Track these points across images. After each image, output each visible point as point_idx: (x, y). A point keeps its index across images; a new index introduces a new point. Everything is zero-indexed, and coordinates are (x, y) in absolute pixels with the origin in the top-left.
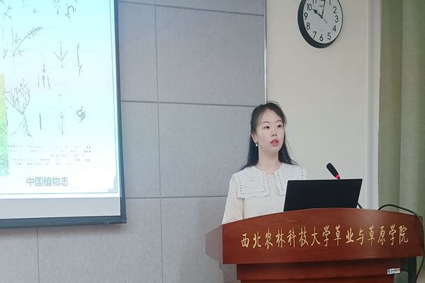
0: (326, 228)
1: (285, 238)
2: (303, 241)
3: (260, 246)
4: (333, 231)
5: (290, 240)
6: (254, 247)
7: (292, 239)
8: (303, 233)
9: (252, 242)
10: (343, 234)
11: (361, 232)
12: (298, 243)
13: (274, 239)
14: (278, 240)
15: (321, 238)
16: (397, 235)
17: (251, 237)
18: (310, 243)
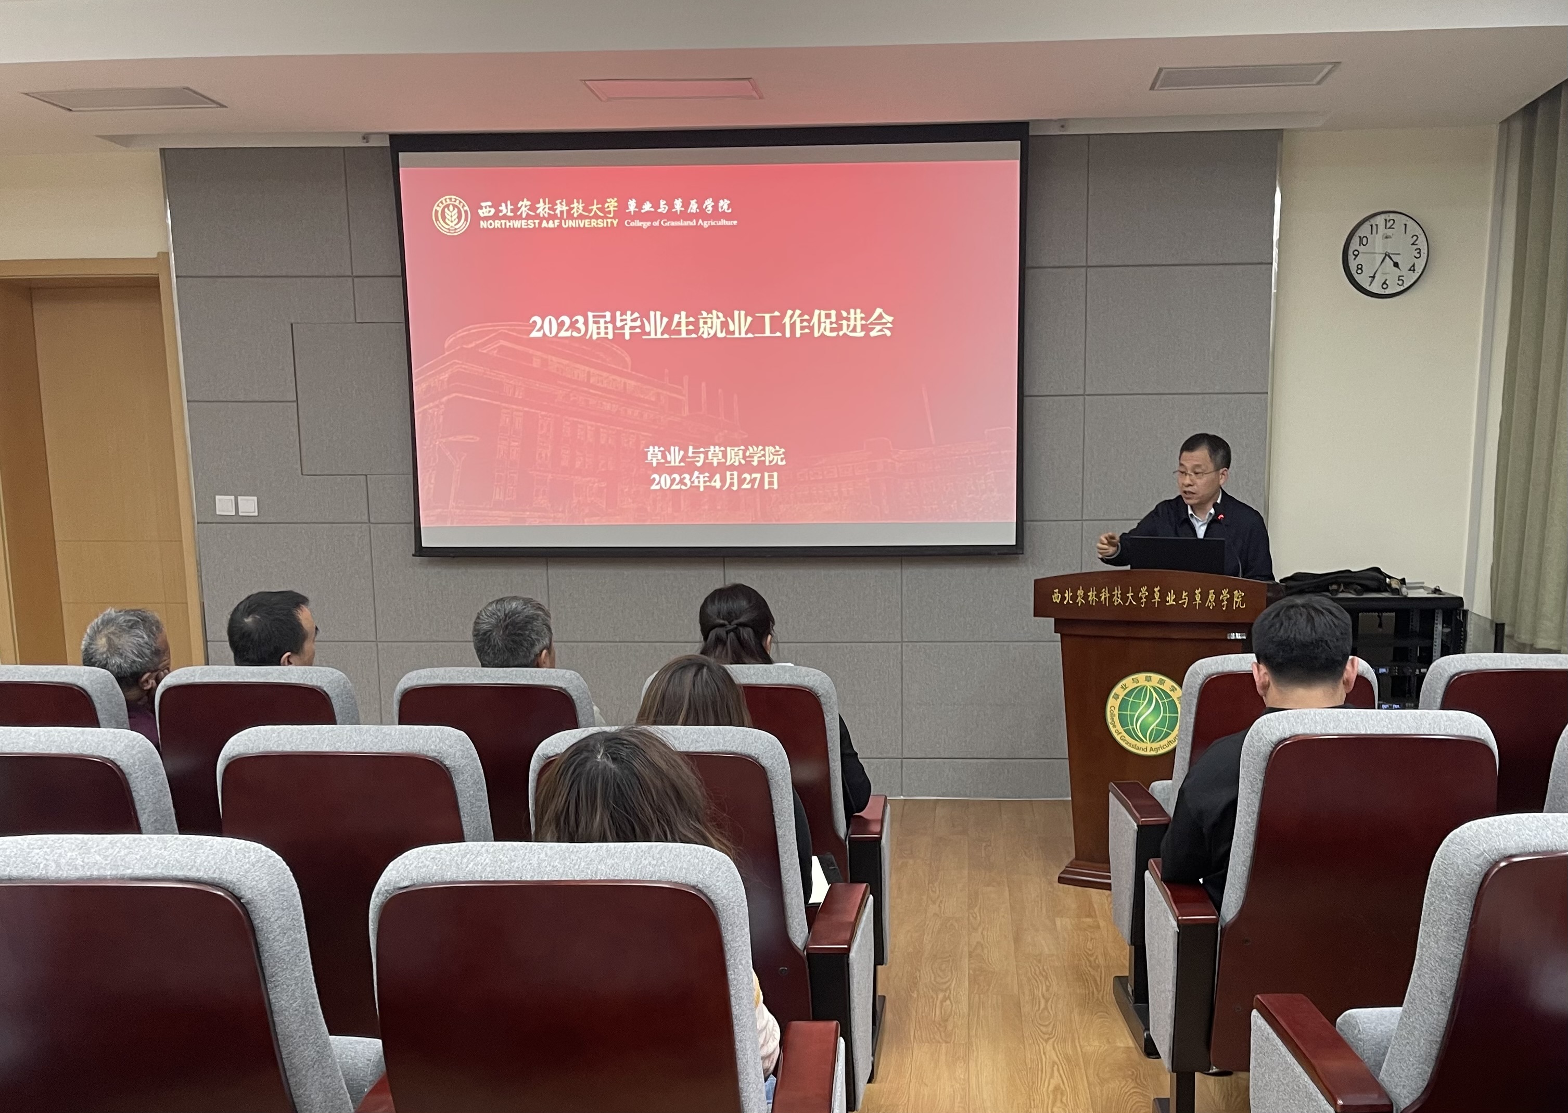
0: (1144, 589)
1: (1098, 596)
2: (1117, 601)
3: (1071, 602)
4: (1152, 593)
5: (1103, 598)
6: (1065, 602)
7: (1105, 598)
8: (1117, 592)
9: (1063, 598)
10: (1163, 596)
11: (1184, 594)
12: (1111, 602)
13: (1086, 597)
14: (1090, 599)
15: (1136, 598)
16: (1230, 601)
17: (1062, 593)
18: (1125, 603)
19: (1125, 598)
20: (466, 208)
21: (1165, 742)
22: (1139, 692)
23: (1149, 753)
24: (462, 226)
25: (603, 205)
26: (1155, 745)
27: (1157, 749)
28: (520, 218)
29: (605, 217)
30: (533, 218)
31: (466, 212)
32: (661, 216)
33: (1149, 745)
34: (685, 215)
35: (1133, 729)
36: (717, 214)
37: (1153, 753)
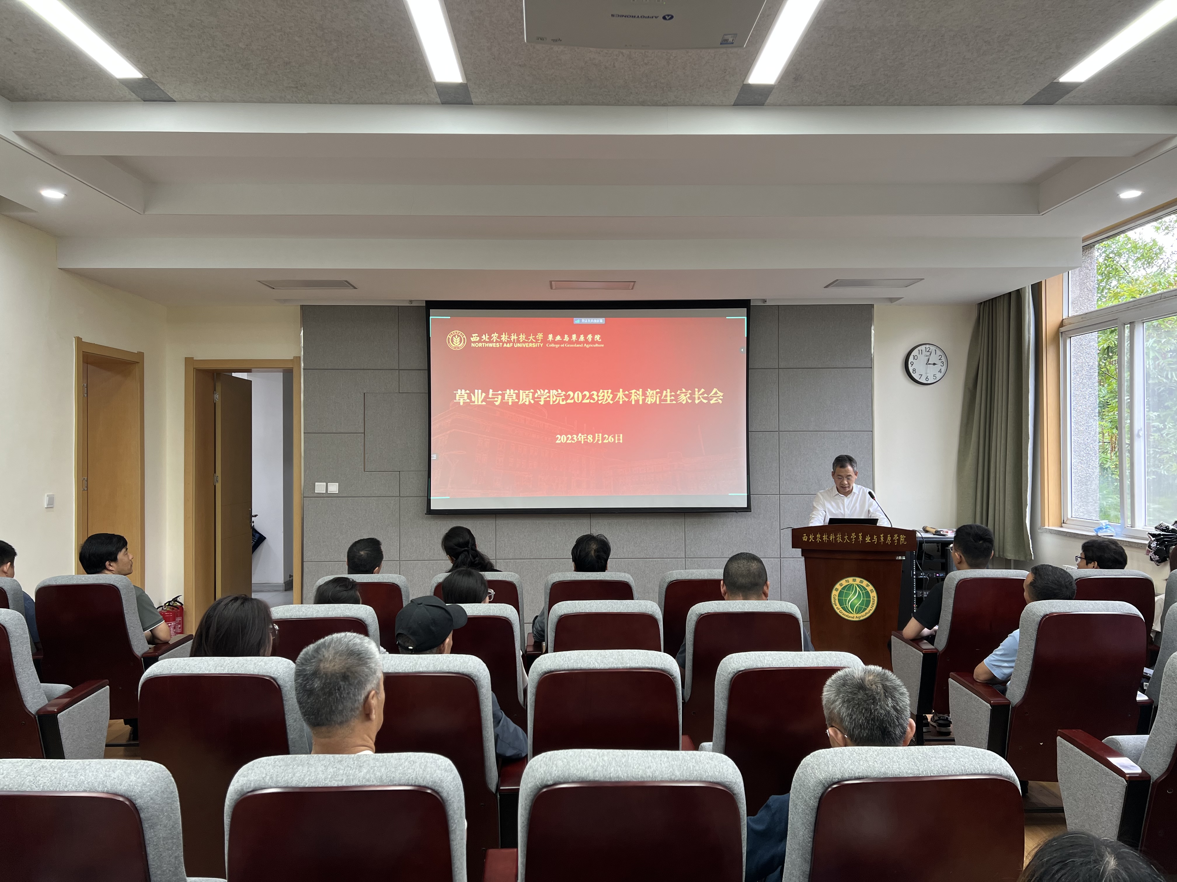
0: (854, 534)
1: (829, 538)
2: (839, 540)
4: (858, 536)
5: (831, 539)
8: (839, 536)
9: (808, 539)
10: (864, 538)
12: (836, 541)
13: (821, 538)
14: (824, 539)
18: (843, 542)
19: (843, 539)
20: (465, 337)
21: (864, 613)
22: (850, 587)
23: (855, 619)
24: (461, 345)
25: (536, 336)
26: (858, 615)
27: (860, 617)
28: (492, 342)
29: (536, 342)
30: (499, 342)
31: (464, 338)
32: (565, 342)
33: (855, 615)
34: (577, 342)
35: (847, 607)
36: (593, 342)
37: (857, 619)
